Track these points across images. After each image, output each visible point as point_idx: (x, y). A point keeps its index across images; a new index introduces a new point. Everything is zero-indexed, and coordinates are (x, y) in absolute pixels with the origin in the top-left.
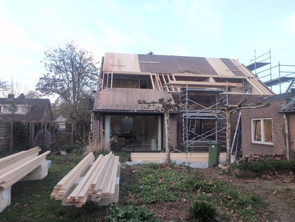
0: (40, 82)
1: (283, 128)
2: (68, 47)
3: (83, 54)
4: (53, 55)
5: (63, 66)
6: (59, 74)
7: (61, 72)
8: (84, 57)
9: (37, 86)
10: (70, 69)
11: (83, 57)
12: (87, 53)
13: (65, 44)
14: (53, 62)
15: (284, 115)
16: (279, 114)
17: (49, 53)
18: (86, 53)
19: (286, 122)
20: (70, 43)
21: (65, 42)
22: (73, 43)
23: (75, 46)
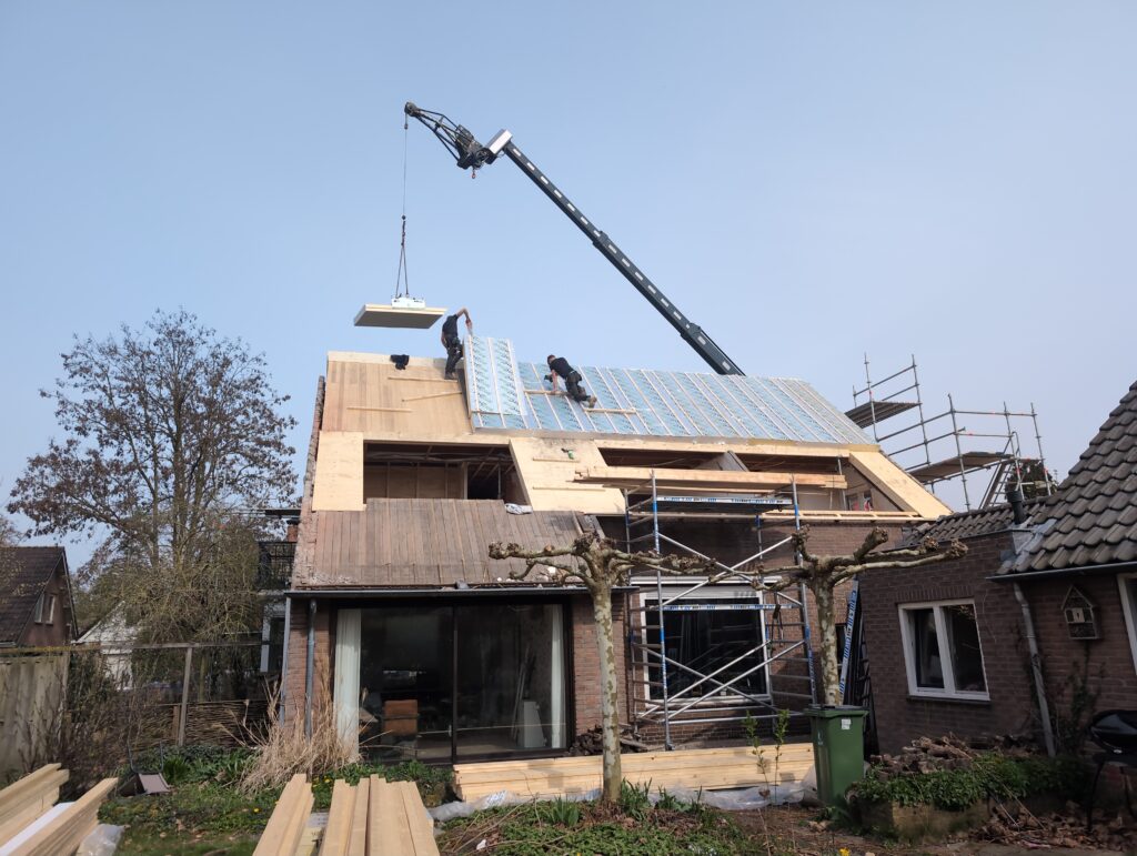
0: (32, 474)
1: (1017, 636)
2: (161, 336)
3: (223, 366)
4: (97, 370)
5: (140, 410)
6: (115, 442)
7: (128, 435)
8: (228, 376)
9: (14, 494)
10: (164, 424)
11: (225, 378)
12: (244, 360)
13: (151, 326)
14: (97, 395)
15: (1016, 587)
16: (997, 586)
17: (80, 358)
18: (236, 364)
19: (1026, 612)
20: (172, 323)
21: (151, 320)
22: (188, 321)
23: (193, 334)
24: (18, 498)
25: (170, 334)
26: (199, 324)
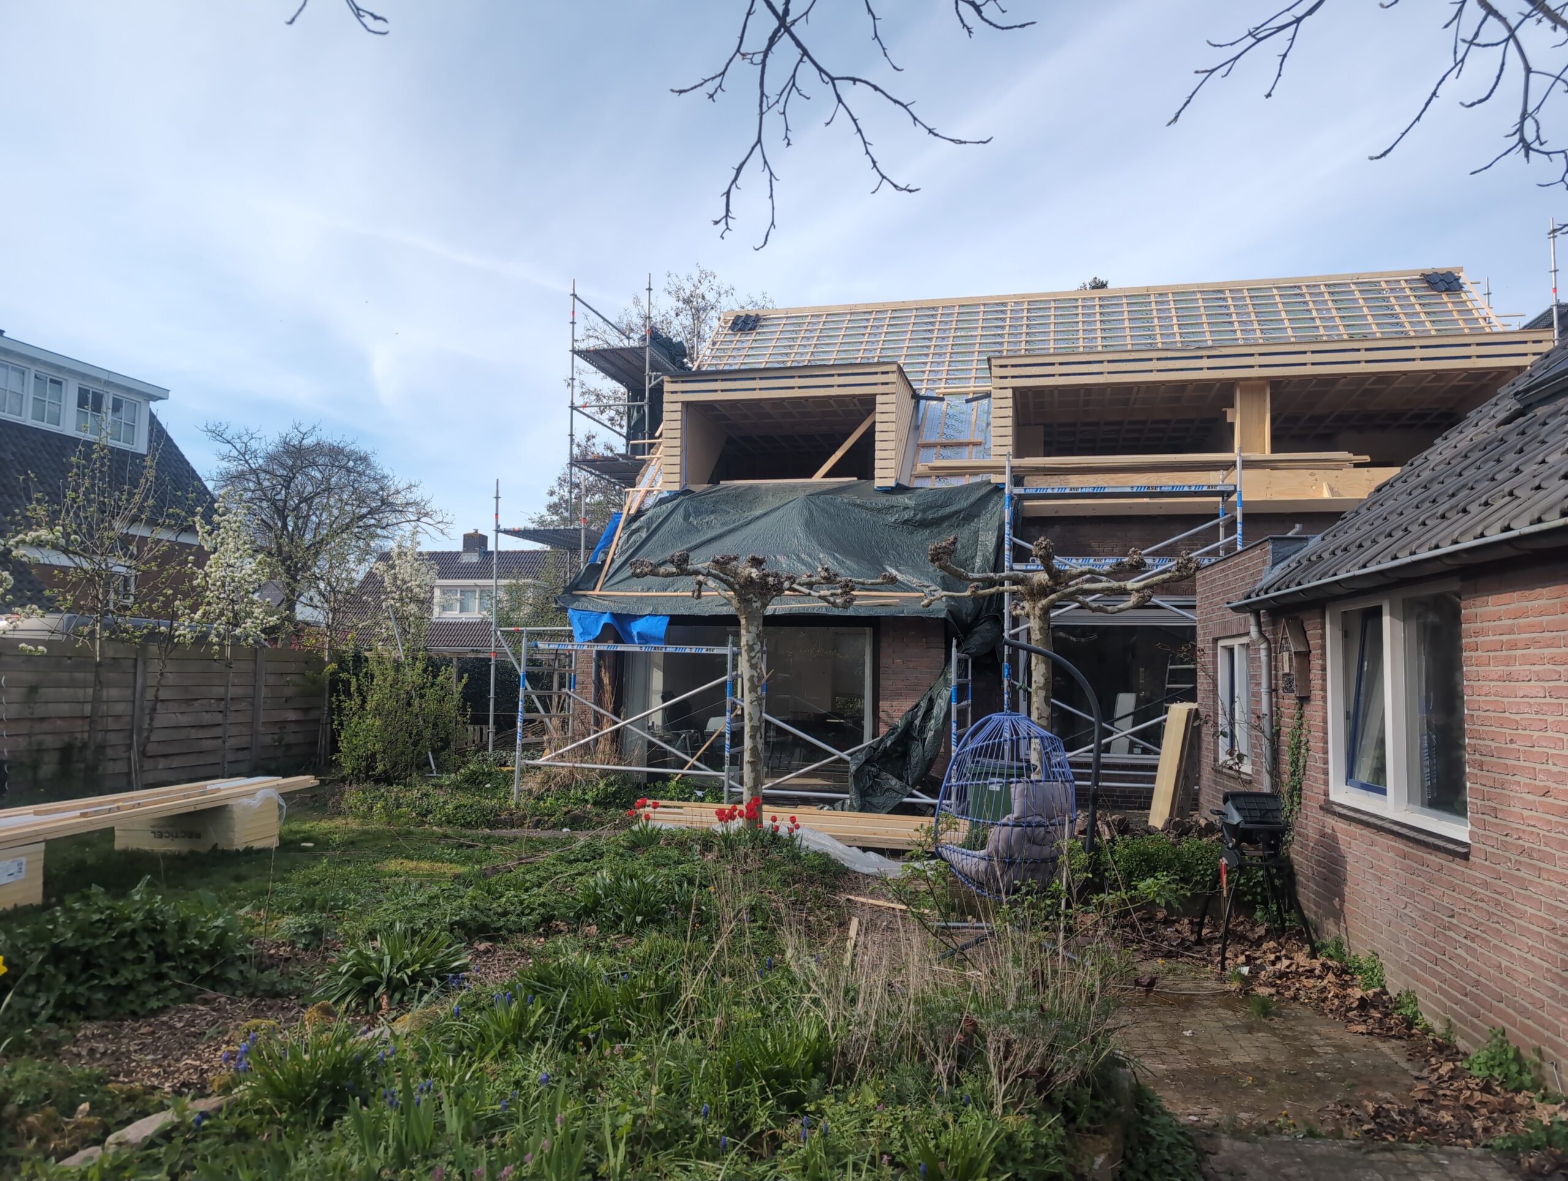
9: (552, 493)
13: (670, 293)
15: (1253, 619)
19: (1263, 654)
20: (688, 288)
21: (667, 286)
22: (707, 281)
23: (711, 297)
24: (555, 499)
25: (687, 301)
26: (716, 283)
